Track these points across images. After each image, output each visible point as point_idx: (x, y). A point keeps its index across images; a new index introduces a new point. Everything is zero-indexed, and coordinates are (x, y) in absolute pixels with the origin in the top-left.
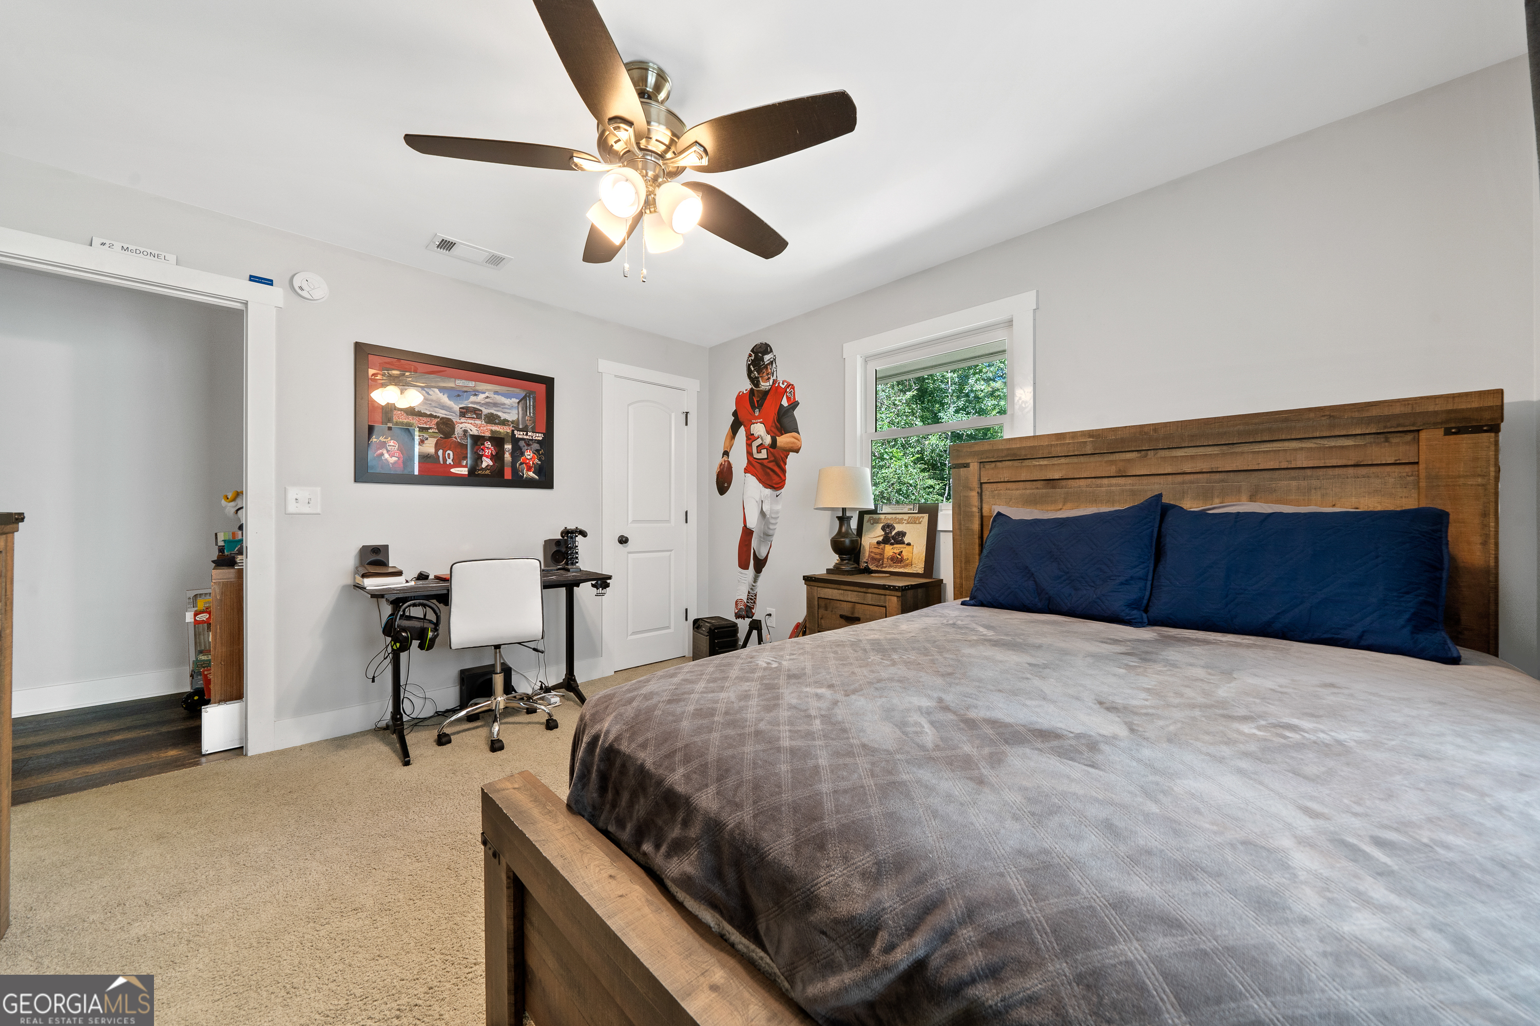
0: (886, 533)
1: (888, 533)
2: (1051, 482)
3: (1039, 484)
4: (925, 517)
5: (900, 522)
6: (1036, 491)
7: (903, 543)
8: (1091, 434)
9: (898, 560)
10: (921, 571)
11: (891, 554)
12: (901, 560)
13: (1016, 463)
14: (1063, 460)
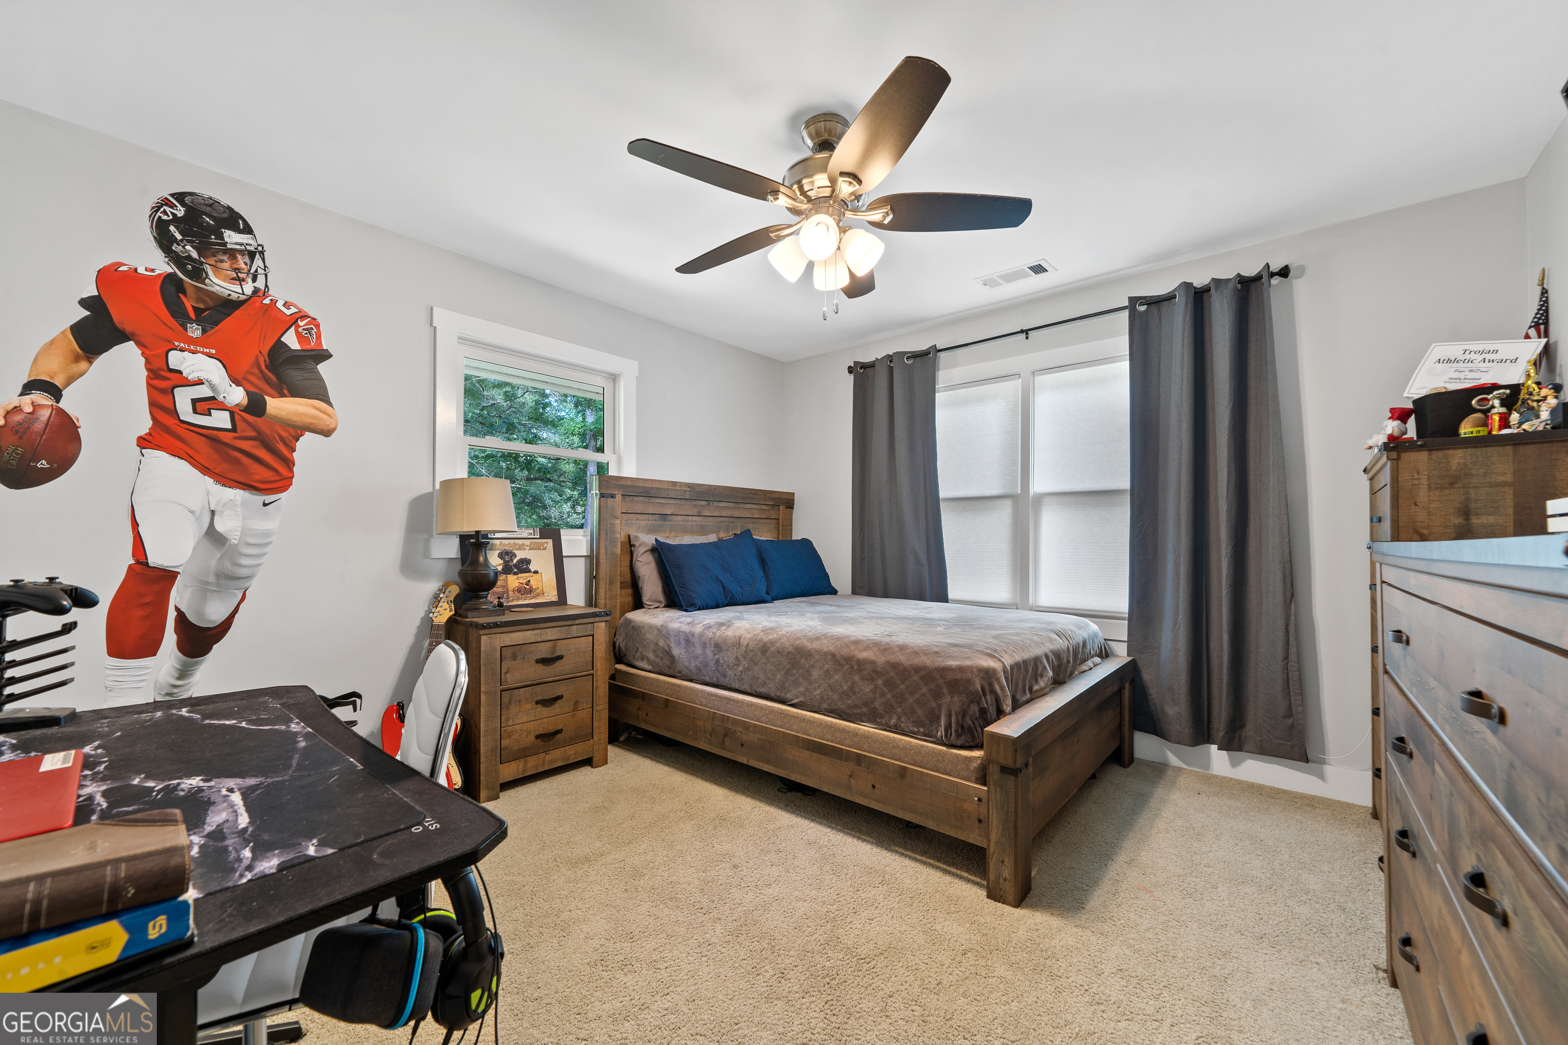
0: (505, 562)
1: (509, 562)
2: (664, 516)
3: (657, 517)
4: (549, 543)
5: (521, 548)
6: (655, 522)
7: (529, 571)
8: (690, 486)
9: (526, 590)
10: (555, 599)
11: (517, 585)
12: (531, 591)
13: (646, 499)
14: (673, 501)
